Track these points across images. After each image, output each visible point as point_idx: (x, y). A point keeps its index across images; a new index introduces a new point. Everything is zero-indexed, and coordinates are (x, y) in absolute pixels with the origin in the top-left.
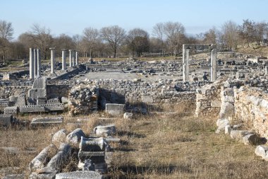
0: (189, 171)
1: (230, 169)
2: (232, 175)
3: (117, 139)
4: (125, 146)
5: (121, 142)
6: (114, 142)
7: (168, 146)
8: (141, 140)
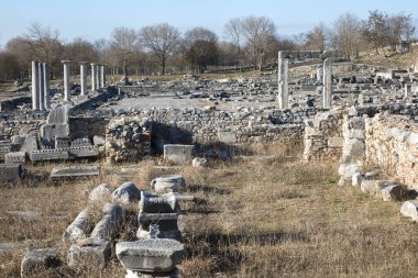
0: (304, 239)
1: (365, 235)
2: (369, 243)
3: (189, 196)
4: (202, 206)
5: (195, 200)
6: (184, 201)
7: (266, 206)
8: (225, 198)
